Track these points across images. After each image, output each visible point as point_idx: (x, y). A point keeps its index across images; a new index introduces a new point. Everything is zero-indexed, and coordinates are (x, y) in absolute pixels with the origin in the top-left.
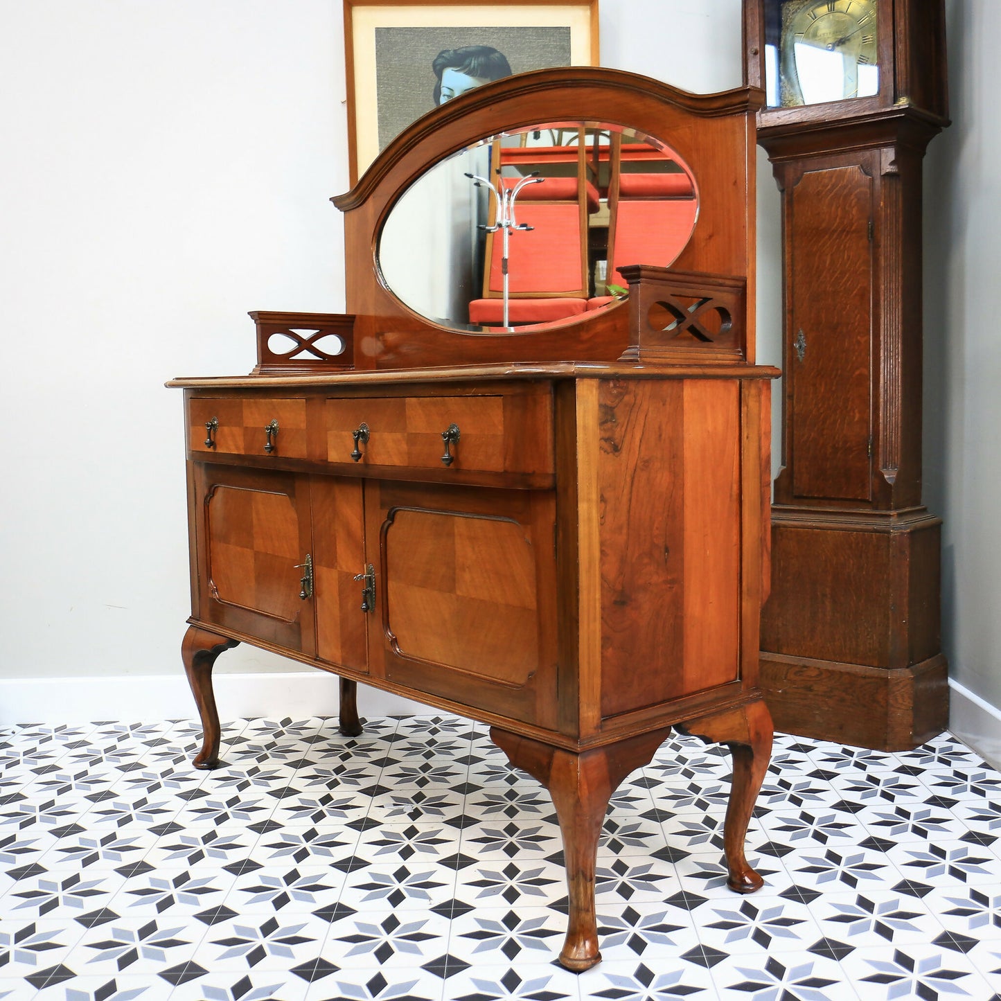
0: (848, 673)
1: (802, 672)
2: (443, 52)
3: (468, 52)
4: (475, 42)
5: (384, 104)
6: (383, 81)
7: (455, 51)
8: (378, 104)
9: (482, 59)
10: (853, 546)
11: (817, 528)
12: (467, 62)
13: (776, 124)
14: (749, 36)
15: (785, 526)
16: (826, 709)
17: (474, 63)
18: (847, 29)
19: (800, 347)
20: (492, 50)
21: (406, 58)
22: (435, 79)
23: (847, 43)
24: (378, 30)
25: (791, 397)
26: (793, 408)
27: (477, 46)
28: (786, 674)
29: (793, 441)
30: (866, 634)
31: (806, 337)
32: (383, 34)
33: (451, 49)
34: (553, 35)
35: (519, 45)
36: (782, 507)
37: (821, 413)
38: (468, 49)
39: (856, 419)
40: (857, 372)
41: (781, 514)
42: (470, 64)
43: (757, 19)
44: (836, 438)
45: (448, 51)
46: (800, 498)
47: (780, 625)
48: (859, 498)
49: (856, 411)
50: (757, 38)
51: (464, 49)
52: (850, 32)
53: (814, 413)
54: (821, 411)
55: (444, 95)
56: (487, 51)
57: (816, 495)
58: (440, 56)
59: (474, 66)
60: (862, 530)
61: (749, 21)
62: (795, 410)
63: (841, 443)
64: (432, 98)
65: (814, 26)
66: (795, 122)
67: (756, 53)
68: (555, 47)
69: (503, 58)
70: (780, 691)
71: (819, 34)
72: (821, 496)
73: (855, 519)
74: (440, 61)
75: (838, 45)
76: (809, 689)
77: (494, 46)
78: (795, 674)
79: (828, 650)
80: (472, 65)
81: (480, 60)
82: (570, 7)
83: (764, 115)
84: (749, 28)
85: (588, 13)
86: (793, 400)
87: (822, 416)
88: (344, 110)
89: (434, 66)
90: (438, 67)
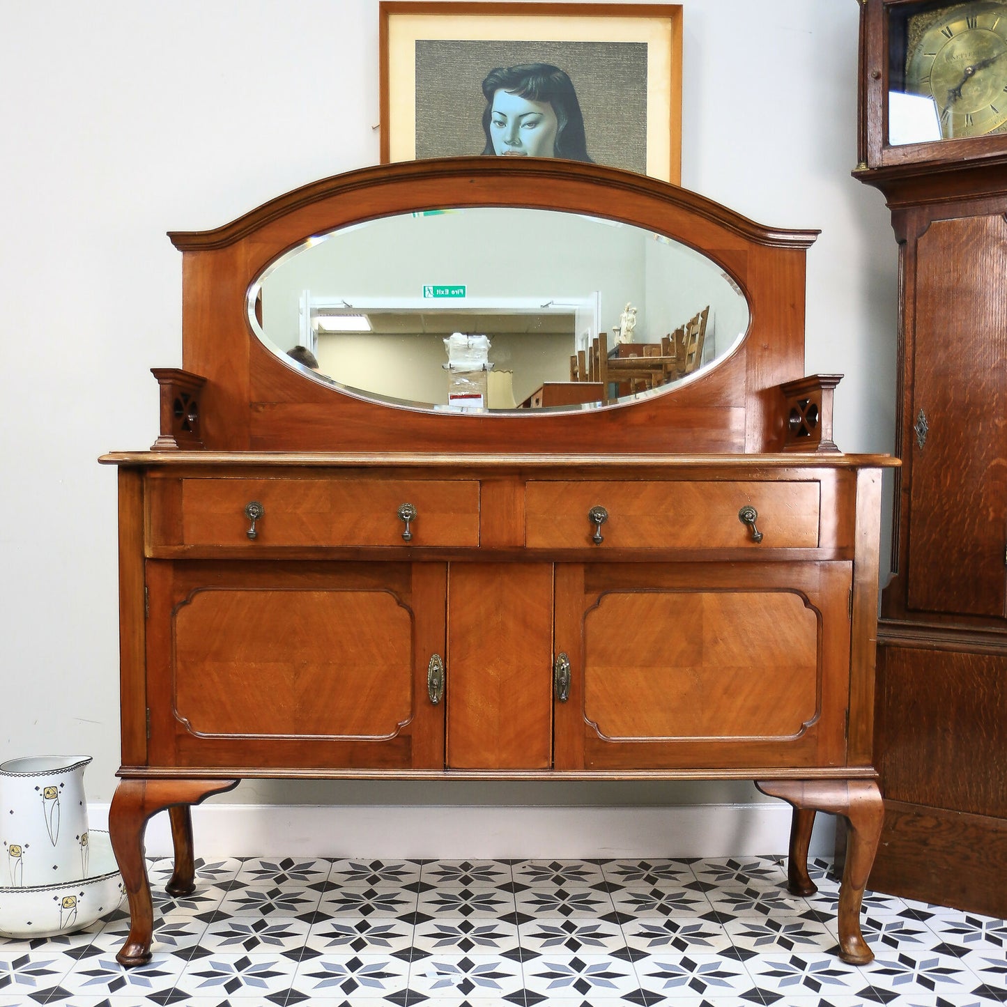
0: (974, 826)
1: (915, 821)
2: (496, 70)
3: (526, 71)
4: (534, 59)
5: (424, 130)
6: (422, 103)
7: (509, 69)
8: (416, 130)
9: (541, 80)
10: (985, 671)
11: (938, 648)
12: (523, 83)
13: (902, 162)
14: (870, 56)
15: (897, 646)
16: (945, 868)
17: (531, 84)
18: (991, 50)
19: (921, 430)
20: (554, 69)
21: (451, 77)
22: (485, 101)
23: (992, 67)
24: (419, 44)
25: (908, 490)
26: (910, 502)
27: (535, 64)
28: (896, 823)
29: (908, 543)
30: (998, 779)
31: (929, 418)
32: (424, 48)
33: (505, 66)
34: (626, 53)
35: (585, 64)
36: (892, 622)
37: (946, 511)
38: (526, 68)
39: (990, 518)
40: (994, 463)
41: (890, 630)
42: (528, 84)
43: (880, 36)
44: (965, 541)
45: (501, 69)
46: (914, 612)
47: (888, 763)
48: (992, 614)
49: (990, 509)
50: (880, 60)
51: (520, 67)
52: (996, 53)
53: (935, 510)
54: (946, 507)
55: (495, 122)
56: (547, 70)
57: (936, 609)
58: (491, 74)
59: (532, 88)
60: (997, 654)
61: (871, 38)
62: (913, 505)
63: (969, 548)
64: (480, 125)
65: (950, 46)
66: (925, 160)
67: (877, 78)
68: (629, 67)
69: (566, 78)
70: (886, 844)
71: (955, 56)
72: (942, 610)
73: (986, 640)
74: (492, 80)
75: (979, 69)
76: (925, 843)
77: (557, 65)
78: (907, 823)
79: (949, 797)
80: (530, 87)
81: (539, 80)
82: (648, 19)
83: (886, 151)
84: (870, 47)
85: (669, 26)
86: (910, 494)
87: (947, 514)
88: (376, 138)
89: (484, 84)
90: (488, 89)
